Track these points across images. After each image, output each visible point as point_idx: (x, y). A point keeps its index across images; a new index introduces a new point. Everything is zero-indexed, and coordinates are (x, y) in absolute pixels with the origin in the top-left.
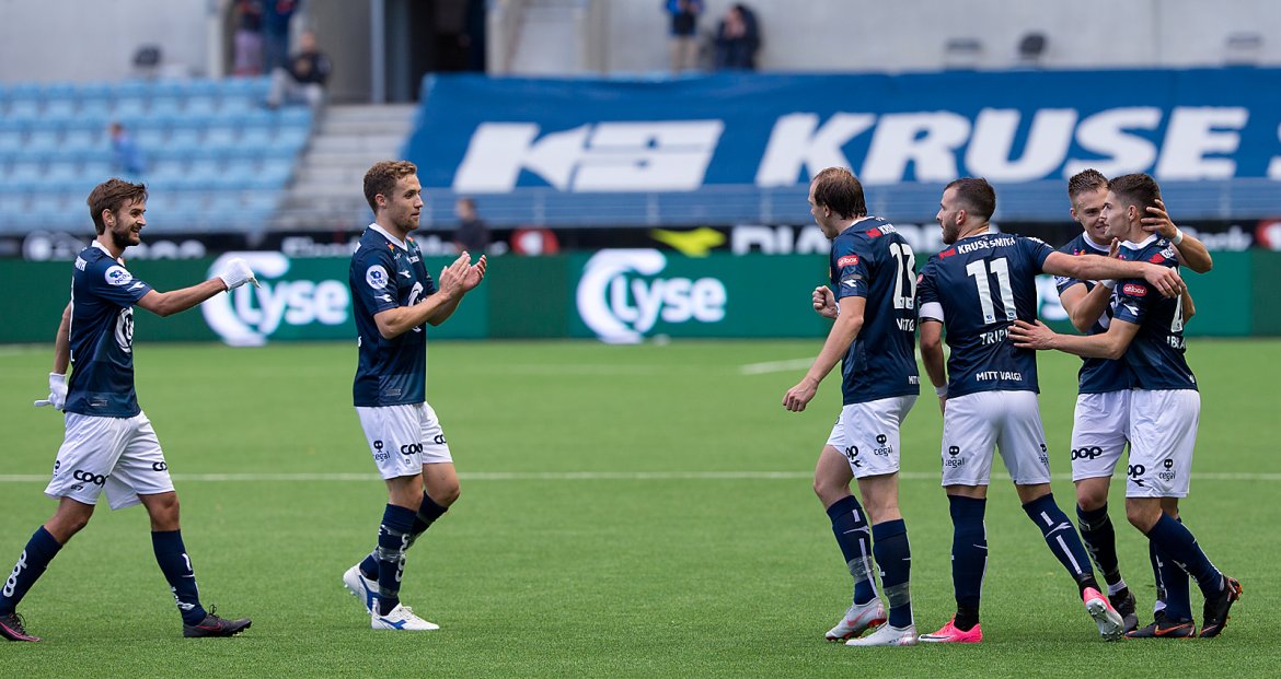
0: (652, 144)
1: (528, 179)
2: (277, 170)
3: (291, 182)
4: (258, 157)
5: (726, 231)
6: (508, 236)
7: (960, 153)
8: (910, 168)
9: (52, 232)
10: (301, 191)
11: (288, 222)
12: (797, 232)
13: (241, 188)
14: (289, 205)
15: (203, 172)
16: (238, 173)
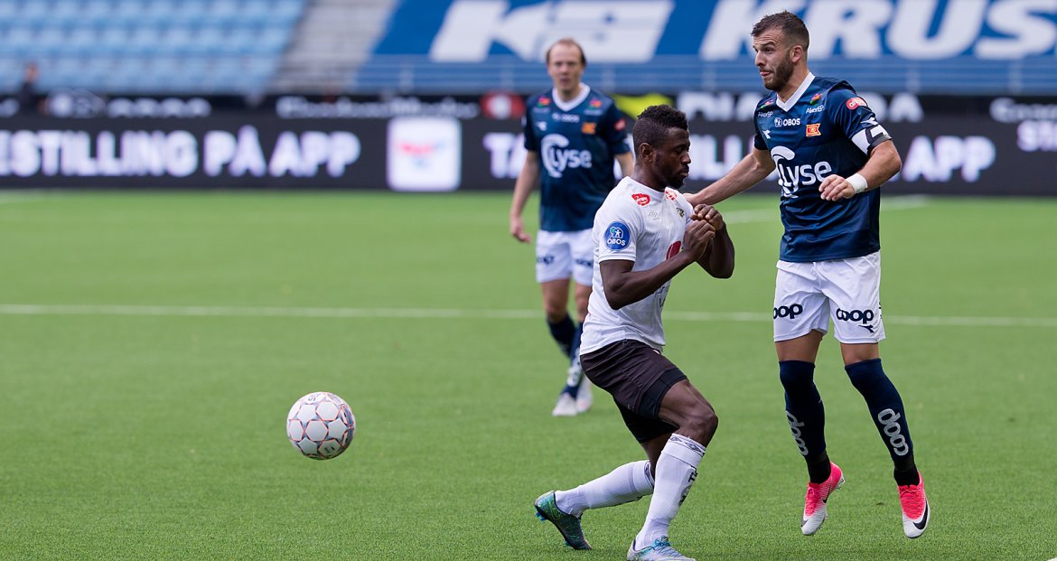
0: (609, 19)
1: (498, 49)
2: (274, 38)
3: (288, 48)
4: (258, 27)
5: (673, 97)
6: (478, 99)
7: (883, 32)
8: (838, 46)
9: (73, 88)
10: (297, 57)
11: (285, 84)
12: (736, 99)
13: (243, 55)
14: (284, 70)
15: (209, 39)
16: (239, 40)
